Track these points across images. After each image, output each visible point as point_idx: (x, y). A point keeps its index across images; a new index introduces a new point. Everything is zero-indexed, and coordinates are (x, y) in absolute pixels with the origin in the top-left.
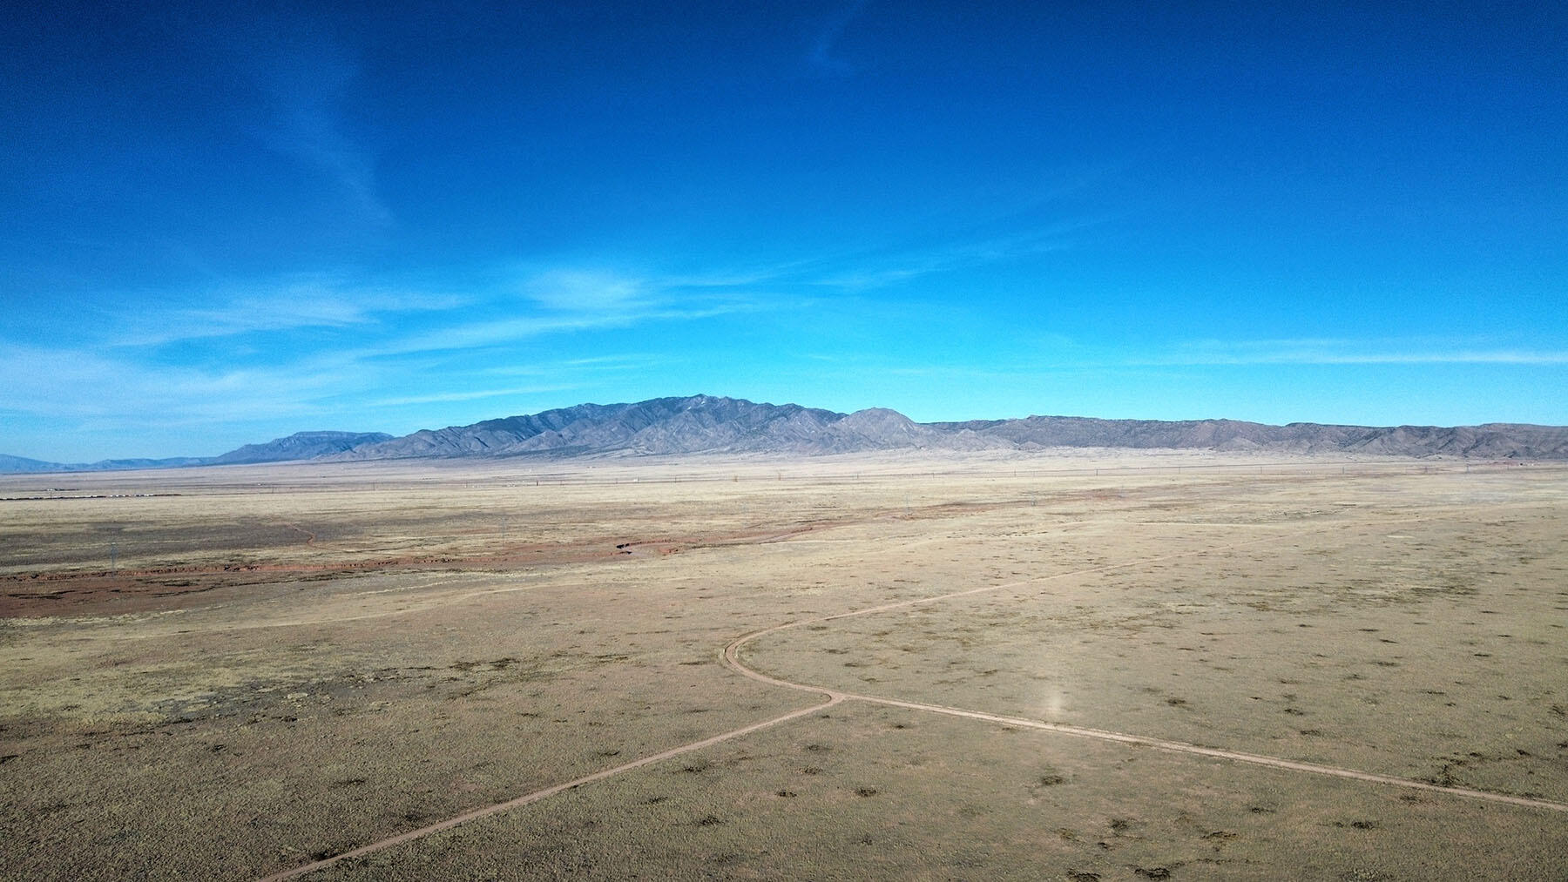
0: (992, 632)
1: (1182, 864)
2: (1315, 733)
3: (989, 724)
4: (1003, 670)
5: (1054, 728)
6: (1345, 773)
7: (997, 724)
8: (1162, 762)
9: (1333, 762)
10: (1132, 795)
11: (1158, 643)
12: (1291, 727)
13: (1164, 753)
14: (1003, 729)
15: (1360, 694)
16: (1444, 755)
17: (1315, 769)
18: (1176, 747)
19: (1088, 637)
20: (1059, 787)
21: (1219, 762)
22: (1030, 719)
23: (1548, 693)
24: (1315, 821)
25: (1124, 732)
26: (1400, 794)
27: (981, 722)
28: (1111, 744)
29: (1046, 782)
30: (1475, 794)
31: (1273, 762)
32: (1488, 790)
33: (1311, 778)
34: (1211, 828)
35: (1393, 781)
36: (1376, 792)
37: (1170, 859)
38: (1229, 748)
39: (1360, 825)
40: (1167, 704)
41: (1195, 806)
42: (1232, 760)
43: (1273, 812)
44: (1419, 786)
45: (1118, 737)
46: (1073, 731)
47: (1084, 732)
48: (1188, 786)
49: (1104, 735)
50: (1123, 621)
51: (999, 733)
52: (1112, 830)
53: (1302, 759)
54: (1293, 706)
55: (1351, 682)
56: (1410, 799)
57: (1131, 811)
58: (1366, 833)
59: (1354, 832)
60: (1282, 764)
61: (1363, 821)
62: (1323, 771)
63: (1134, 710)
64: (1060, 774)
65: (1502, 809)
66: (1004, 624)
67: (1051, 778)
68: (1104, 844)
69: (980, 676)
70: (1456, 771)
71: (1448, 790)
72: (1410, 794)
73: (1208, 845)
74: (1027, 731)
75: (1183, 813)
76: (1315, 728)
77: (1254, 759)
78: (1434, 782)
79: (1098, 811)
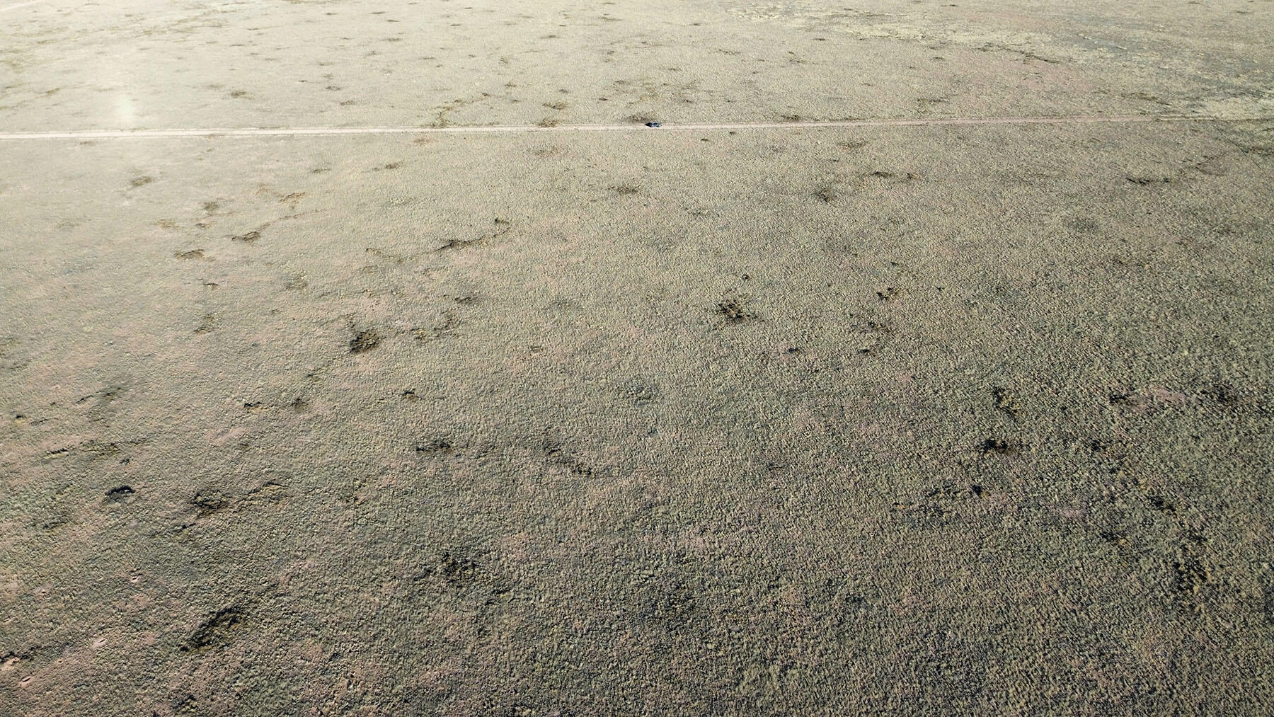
0: (42, 50)
1: (268, 225)
2: (351, 102)
3: (65, 142)
4: (65, 87)
5: (132, 134)
6: (376, 130)
7: (74, 142)
8: (237, 148)
9: (366, 123)
10: (216, 180)
11: (211, 43)
12: (333, 101)
13: (236, 140)
14: (81, 144)
15: (378, 66)
16: (438, 105)
17: (355, 131)
18: (246, 132)
19: (144, 44)
20: (149, 185)
21: (283, 139)
22: (106, 129)
23: (498, 49)
24: (360, 170)
25: (198, 127)
26: (413, 138)
27: (54, 140)
28: (189, 140)
29: (136, 184)
30: (460, 129)
31: (323, 131)
32: (467, 125)
33: (353, 139)
34: (285, 191)
35: (408, 130)
36: (398, 140)
37: (258, 224)
38: (288, 126)
39: (390, 167)
40: (230, 97)
41: (269, 178)
42: (292, 136)
43: (329, 170)
44: (426, 130)
45: (193, 132)
46: (151, 134)
47: (160, 134)
48: (261, 163)
49: (180, 133)
50: (175, 25)
51: (78, 148)
52: (206, 212)
53: (345, 125)
54: (331, 84)
55: (372, 58)
56: (420, 141)
57: (219, 193)
58: (395, 171)
59: (387, 172)
60: (331, 131)
61: (392, 163)
62: (360, 131)
63: (202, 106)
64: (147, 175)
65: (477, 137)
66: (53, 41)
67: (140, 179)
68: (200, 224)
69: (42, 97)
70: (448, 115)
71: (444, 130)
72: (420, 138)
73: (286, 206)
74: (106, 142)
75: (262, 185)
76: (350, 99)
77: (309, 132)
78: (434, 125)
79: (190, 198)
